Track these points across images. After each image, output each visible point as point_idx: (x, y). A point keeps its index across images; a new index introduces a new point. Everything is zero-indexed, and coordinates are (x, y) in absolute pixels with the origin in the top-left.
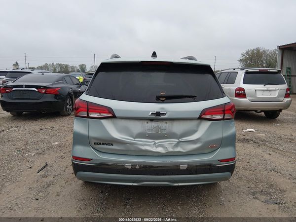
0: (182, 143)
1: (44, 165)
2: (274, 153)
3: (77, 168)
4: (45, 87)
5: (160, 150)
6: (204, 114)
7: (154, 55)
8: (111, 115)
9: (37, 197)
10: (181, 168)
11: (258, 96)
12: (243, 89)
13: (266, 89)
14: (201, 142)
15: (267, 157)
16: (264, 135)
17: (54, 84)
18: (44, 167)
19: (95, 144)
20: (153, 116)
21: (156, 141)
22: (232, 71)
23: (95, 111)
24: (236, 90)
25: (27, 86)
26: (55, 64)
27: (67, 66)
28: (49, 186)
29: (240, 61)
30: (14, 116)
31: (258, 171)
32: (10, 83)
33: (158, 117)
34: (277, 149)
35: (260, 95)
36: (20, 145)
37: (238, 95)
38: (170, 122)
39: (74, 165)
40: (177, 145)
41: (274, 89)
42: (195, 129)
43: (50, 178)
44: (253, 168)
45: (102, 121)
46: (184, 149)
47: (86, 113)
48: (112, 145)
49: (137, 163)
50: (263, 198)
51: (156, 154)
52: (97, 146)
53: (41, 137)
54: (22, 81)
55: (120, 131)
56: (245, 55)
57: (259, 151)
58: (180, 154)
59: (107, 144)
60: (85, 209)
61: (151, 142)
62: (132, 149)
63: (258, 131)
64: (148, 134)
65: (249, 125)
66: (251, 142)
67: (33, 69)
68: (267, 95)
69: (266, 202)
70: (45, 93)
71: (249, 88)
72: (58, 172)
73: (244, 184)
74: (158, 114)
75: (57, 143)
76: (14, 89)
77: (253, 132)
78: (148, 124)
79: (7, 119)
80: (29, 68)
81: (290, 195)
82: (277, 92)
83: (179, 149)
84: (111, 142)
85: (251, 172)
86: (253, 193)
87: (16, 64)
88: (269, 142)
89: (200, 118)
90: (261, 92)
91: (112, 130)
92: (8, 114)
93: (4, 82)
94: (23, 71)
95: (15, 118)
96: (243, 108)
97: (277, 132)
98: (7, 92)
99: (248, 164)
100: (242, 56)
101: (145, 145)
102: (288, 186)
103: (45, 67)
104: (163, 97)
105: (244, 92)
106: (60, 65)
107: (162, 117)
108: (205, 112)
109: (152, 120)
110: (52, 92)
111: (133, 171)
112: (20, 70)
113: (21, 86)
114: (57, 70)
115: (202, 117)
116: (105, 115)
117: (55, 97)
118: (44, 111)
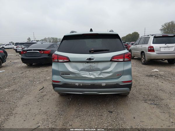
0: (102, 73)
1: (42, 87)
2: (165, 82)
3: (54, 86)
4: (43, 50)
5: (92, 77)
6: (113, 59)
7: (91, 30)
8: (68, 61)
9: (38, 100)
10: (102, 85)
11: (161, 51)
12: (153, 47)
13: (166, 46)
14: (112, 72)
15: (160, 83)
16: (163, 73)
17: (48, 48)
18: (42, 89)
19: (62, 74)
20: (88, 60)
21: (90, 73)
22: (147, 36)
23: (61, 59)
24: (149, 47)
25: (34, 50)
26: (50, 38)
27: (56, 39)
28: (44, 96)
29: (161, 30)
30: (28, 66)
31: (152, 91)
32: (26, 49)
33: (90, 61)
34: (168, 80)
35: (163, 50)
36: (31, 79)
37: (150, 51)
38: (97, 63)
39: (53, 84)
40: (100, 74)
41: (171, 46)
42: (109, 66)
43: (45, 93)
44: (149, 89)
45: (64, 63)
46: (104, 76)
47: (57, 60)
48: (69, 75)
49: (81, 83)
50: (149, 102)
51: (91, 79)
52: (63, 75)
53: (41, 75)
54: (31, 47)
55: (73, 68)
56: (164, 26)
57: (157, 81)
58: (102, 79)
59: (67, 74)
60: (60, 105)
61: (88, 73)
62: (78, 76)
63: (160, 71)
64: (86, 69)
65: (157, 68)
66: (154, 76)
67: (38, 41)
68: (167, 50)
69: (151, 104)
70: (43, 53)
71: (156, 46)
72: (49, 90)
73: (142, 96)
74: (90, 59)
75: (49, 78)
76: (28, 52)
77: (157, 71)
78: (86, 64)
79: (25, 67)
80: (36, 41)
81: (165, 101)
82: (174, 48)
83: (101, 76)
84: (69, 73)
85: (148, 91)
86: (145, 100)
87: (29, 39)
88: (165, 76)
89: (111, 61)
90: (164, 48)
91: (69, 67)
92: (25, 65)
93: (23, 49)
94: (32, 42)
95: (28, 67)
96: (152, 58)
97: (172, 71)
98: (24, 53)
99: (148, 87)
100: (162, 27)
101: (85, 74)
102: (166, 97)
103: (45, 40)
104: (92, 51)
105: (153, 49)
106: (53, 38)
107: (92, 60)
108: (114, 57)
109: (88, 62)
110: (47, 53)
111: (79, 87)
112: (31, 42)
113: (31, 50)
114: (51, 41)
115: (112, 60)
116: (66, 60)
117: (49, 55)
118: (43, 63)
